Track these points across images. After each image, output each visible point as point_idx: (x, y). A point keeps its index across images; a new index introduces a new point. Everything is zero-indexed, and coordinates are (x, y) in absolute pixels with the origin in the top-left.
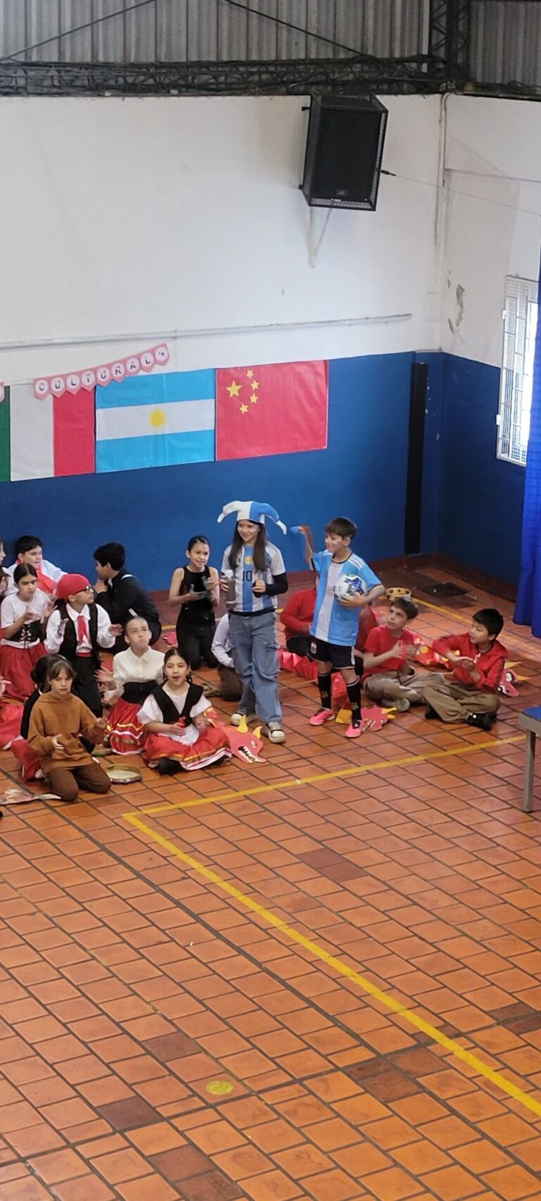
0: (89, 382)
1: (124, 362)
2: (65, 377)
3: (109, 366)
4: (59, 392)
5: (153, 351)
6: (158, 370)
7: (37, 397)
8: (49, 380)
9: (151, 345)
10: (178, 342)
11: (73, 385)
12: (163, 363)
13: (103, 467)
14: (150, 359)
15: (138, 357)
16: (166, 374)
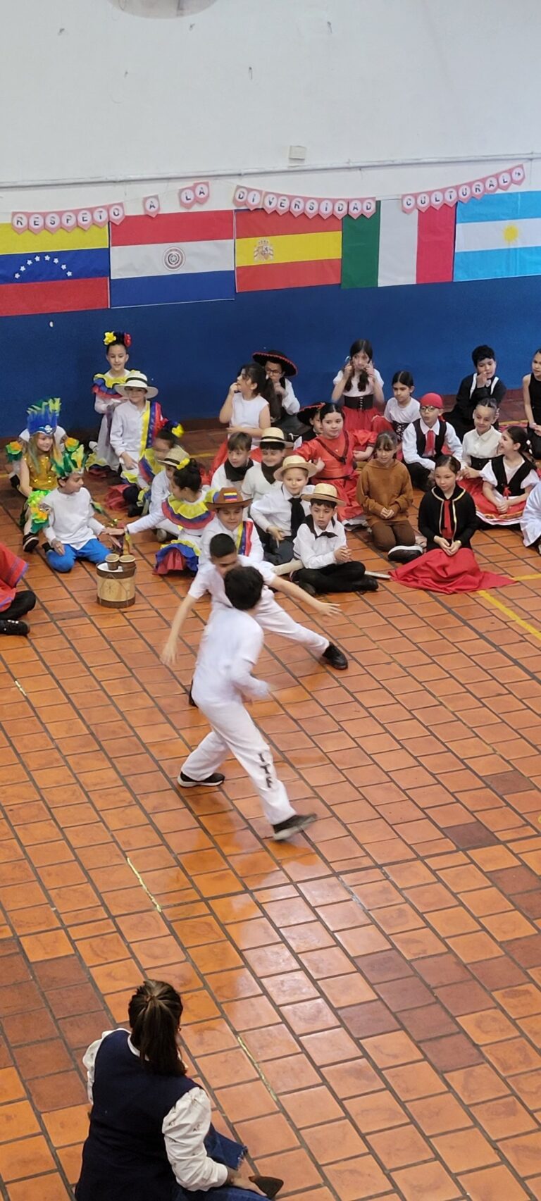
0: (450, 199)
1: (483, 180)
2: (430, 193)
3: (470, 184)
4: (424, 207)
5: (510, 172)
6: (514, 189)
7: (405, 211)
8: (416, 196)
9: (508, 166)
10: (534, 163)
11: (437, 201)
12: (519, 183)
13: (460, 276)
14: (507, 178)
15: (497, 176)
16: (522, 193)
